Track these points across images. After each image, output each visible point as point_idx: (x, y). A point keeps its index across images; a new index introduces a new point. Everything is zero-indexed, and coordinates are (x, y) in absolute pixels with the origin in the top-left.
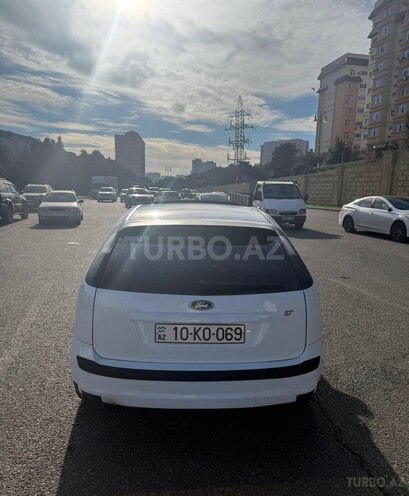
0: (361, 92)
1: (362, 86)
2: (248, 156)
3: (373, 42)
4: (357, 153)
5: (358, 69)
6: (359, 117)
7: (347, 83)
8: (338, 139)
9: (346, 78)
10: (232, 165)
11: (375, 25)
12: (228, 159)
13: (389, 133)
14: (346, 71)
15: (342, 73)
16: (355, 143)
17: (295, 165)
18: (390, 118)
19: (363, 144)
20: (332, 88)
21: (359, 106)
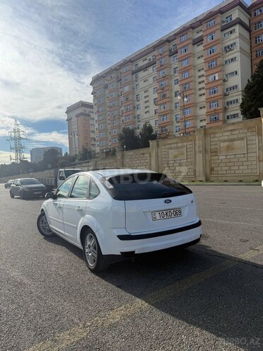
0: (91, 122)
1: (91, 119)
2: (25, 157)
3: (94, 96)
4: (95, 154)
5: (88, 110)
6: (92, 135)
7: (82, 117)
8: (83, 147)
9: (82, 114)
10: (13, 163)
11: (94, 88)
12: (11, 159)
13: (110, 144)
14: (81, 110)
15: (79, 111)
16: (93, 149)
17: (60, 162)
18: (109, 136)
19: (98, 150)
20: (74, 119)
21: (91, 129)
